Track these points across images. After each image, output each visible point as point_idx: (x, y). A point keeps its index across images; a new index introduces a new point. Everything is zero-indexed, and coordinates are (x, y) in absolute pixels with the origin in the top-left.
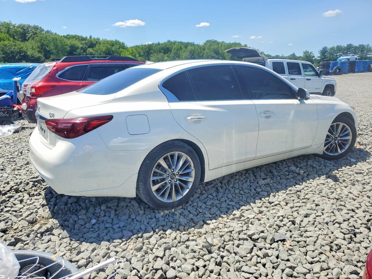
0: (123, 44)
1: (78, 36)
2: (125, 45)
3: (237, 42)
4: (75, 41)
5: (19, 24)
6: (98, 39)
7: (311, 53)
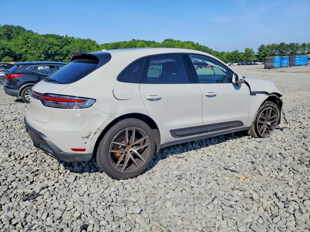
0: (95, 42)
1: (56, 35)
2: (96, 43)
3: (190, 41)
4: (53, 39)
5: (4, 25)
6: (73, 38)
7: (251, 50)
